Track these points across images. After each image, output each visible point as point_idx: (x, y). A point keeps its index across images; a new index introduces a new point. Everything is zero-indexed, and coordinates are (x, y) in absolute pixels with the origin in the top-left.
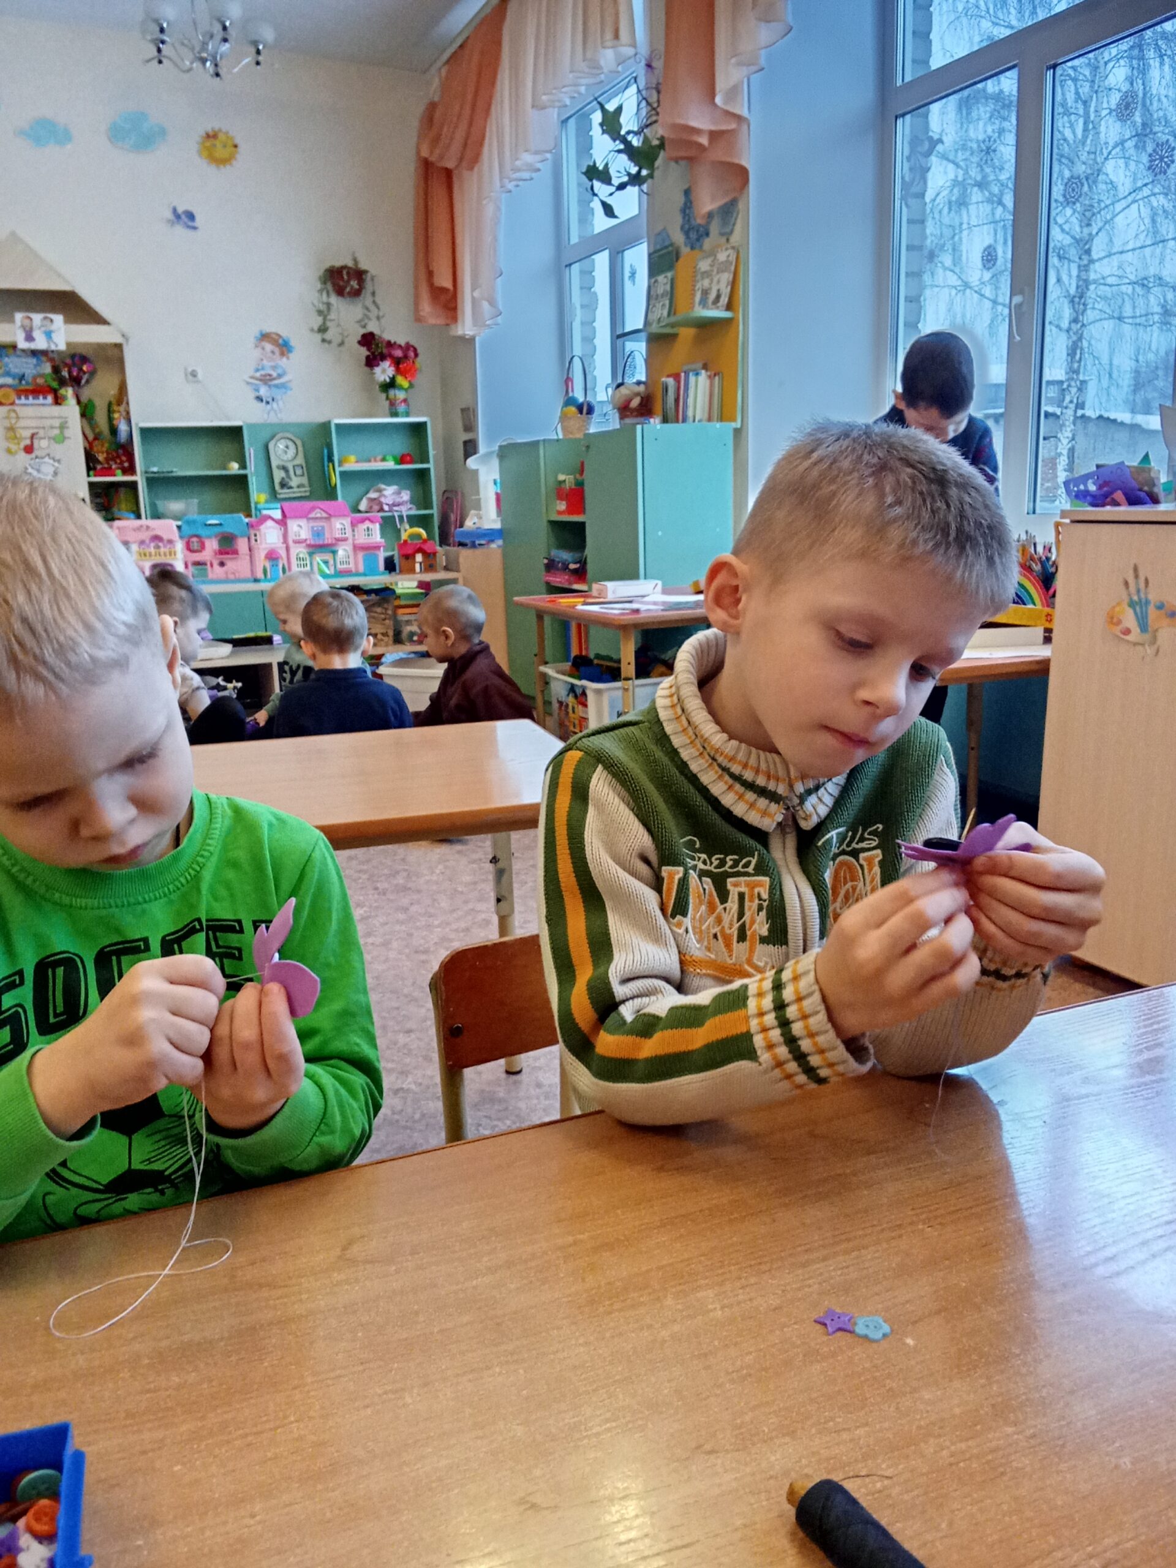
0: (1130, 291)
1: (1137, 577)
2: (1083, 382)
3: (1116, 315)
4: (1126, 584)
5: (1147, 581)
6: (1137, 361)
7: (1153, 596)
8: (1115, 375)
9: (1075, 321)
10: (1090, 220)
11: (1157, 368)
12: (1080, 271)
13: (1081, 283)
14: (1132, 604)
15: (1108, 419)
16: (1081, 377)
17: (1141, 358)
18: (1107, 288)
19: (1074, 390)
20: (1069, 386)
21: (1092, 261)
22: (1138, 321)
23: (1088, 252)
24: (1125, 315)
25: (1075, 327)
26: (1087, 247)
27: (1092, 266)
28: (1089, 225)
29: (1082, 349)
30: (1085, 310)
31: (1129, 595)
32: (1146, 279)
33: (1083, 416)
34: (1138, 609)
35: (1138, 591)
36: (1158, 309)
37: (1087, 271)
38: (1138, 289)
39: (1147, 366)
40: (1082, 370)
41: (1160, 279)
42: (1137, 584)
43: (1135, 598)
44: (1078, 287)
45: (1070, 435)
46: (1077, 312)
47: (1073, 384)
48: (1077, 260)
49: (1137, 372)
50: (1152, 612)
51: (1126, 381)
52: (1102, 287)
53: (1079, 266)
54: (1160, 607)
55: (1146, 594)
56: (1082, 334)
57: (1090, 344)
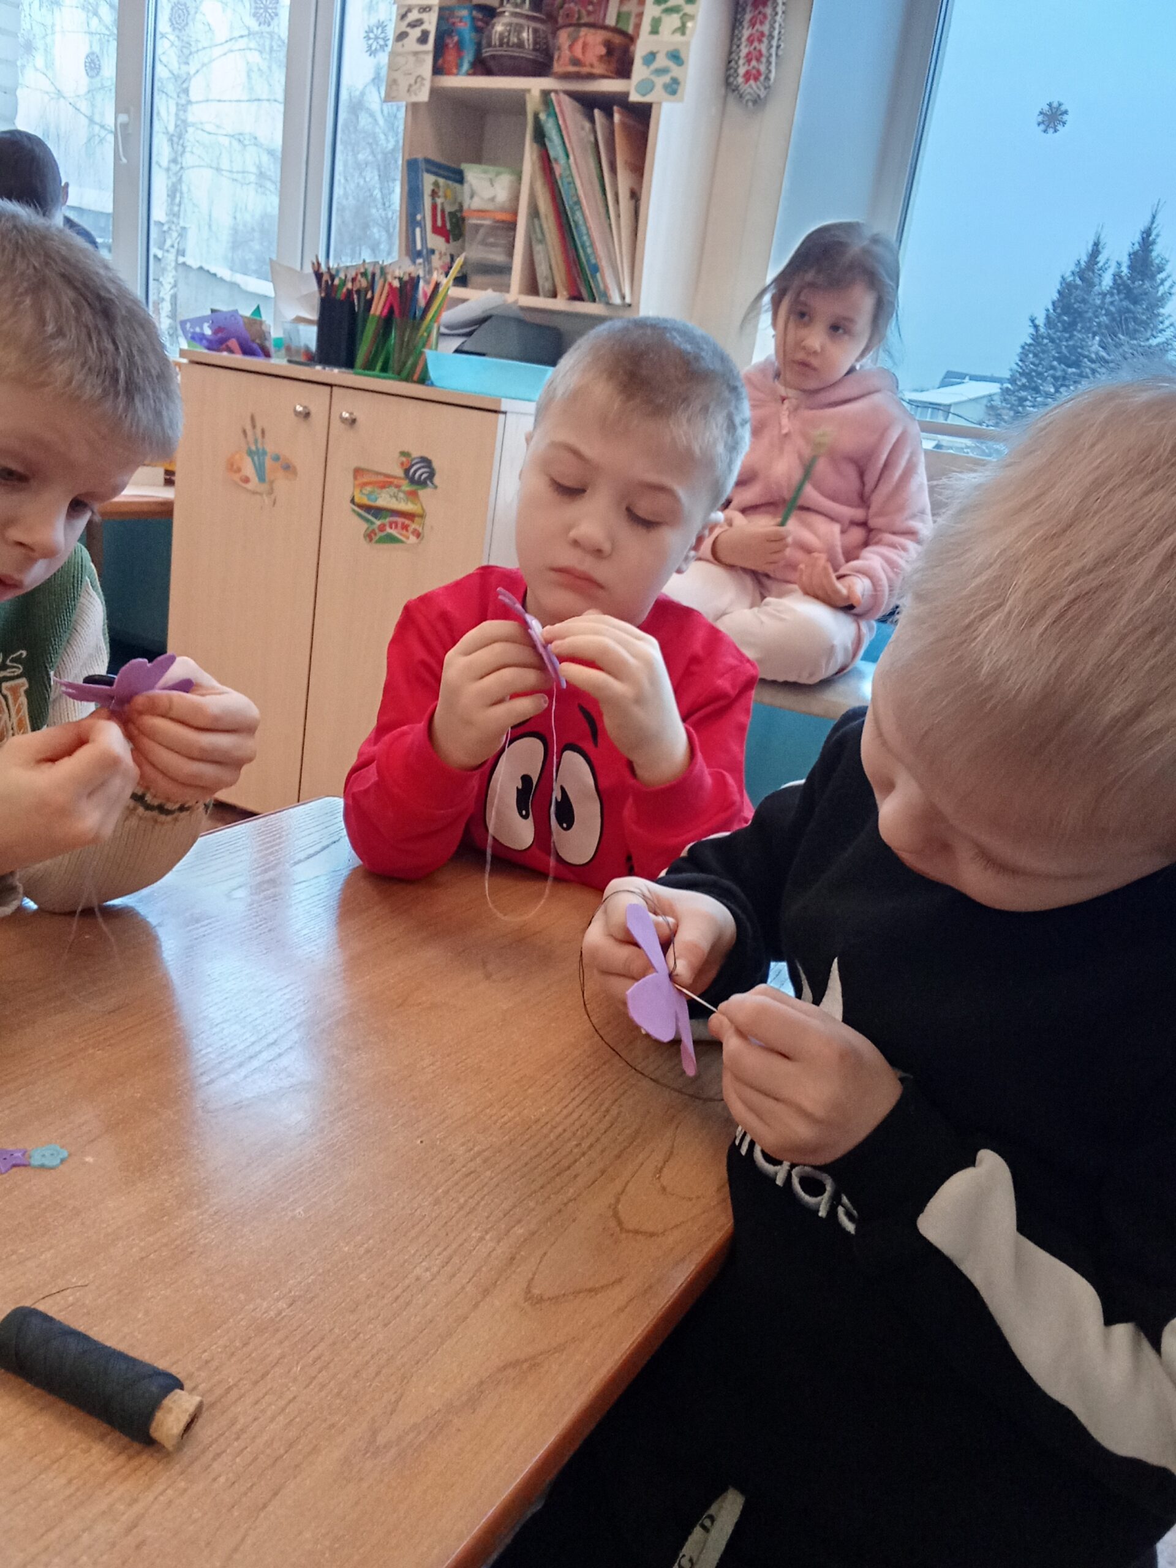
0: (227, 143)
1: (254, 427)
2: (184, 228)
3: (214, 165)
4: (244, 432)
5: (263, 432)
6: (235, 218)
7: (270, 448)
8: (214, 228)
9: (174, 161)
10: (187, 58)
11: (253, 229)
12: (178, 110)
13: (179, 122)
14: (250, 453)
15: (208, 271)
16: (182, 224)
17: (238, 216)
18: (205, 135)
19: (175, 235)
20: (170, 228)
21: (189, 102)
22: (235, 176)
23: (186, 91)
24: (223, 167)
25: (175, 168)
26: (185, 86)
27: (189, 107)
28: (187, 63)
29: (181, 193)
30: (184, 152)
31: (248, 443)
32: (241, 134)
33: (184, 264)
34: (256, 458)
35: (256, 441)
36: (254, 169)
37: (185, 111)
38: (235, 143)
39: (245, 225)
40: (182, 215)
41: (256, 138)
42: (255, 434)
43: (253, 448)
44: (176, 126)
45: (172, 281)
46: (176, 153)
47: (173, 227)
48: (175, 96)
49: (235, 231)
50: (268, 462)
51: (225, 236)
52: (200, 132)
53: (177, 104)
54: (277, 458)
55: (263, 443)
56: (181, 176)
57: (189, 190)
